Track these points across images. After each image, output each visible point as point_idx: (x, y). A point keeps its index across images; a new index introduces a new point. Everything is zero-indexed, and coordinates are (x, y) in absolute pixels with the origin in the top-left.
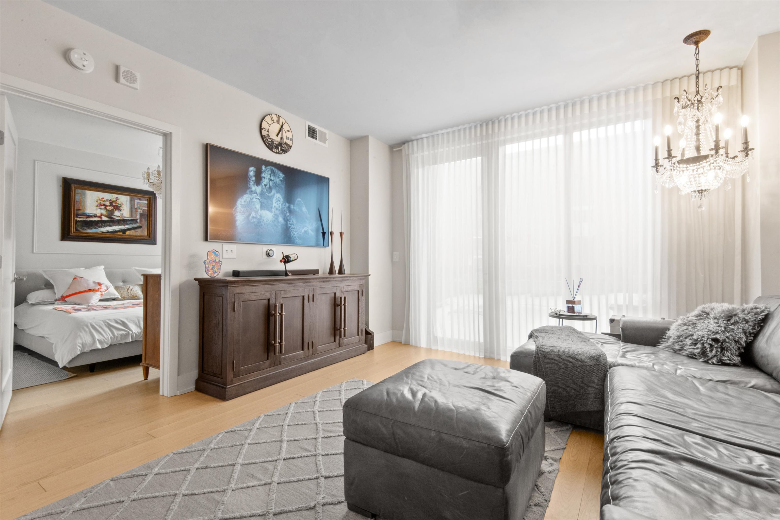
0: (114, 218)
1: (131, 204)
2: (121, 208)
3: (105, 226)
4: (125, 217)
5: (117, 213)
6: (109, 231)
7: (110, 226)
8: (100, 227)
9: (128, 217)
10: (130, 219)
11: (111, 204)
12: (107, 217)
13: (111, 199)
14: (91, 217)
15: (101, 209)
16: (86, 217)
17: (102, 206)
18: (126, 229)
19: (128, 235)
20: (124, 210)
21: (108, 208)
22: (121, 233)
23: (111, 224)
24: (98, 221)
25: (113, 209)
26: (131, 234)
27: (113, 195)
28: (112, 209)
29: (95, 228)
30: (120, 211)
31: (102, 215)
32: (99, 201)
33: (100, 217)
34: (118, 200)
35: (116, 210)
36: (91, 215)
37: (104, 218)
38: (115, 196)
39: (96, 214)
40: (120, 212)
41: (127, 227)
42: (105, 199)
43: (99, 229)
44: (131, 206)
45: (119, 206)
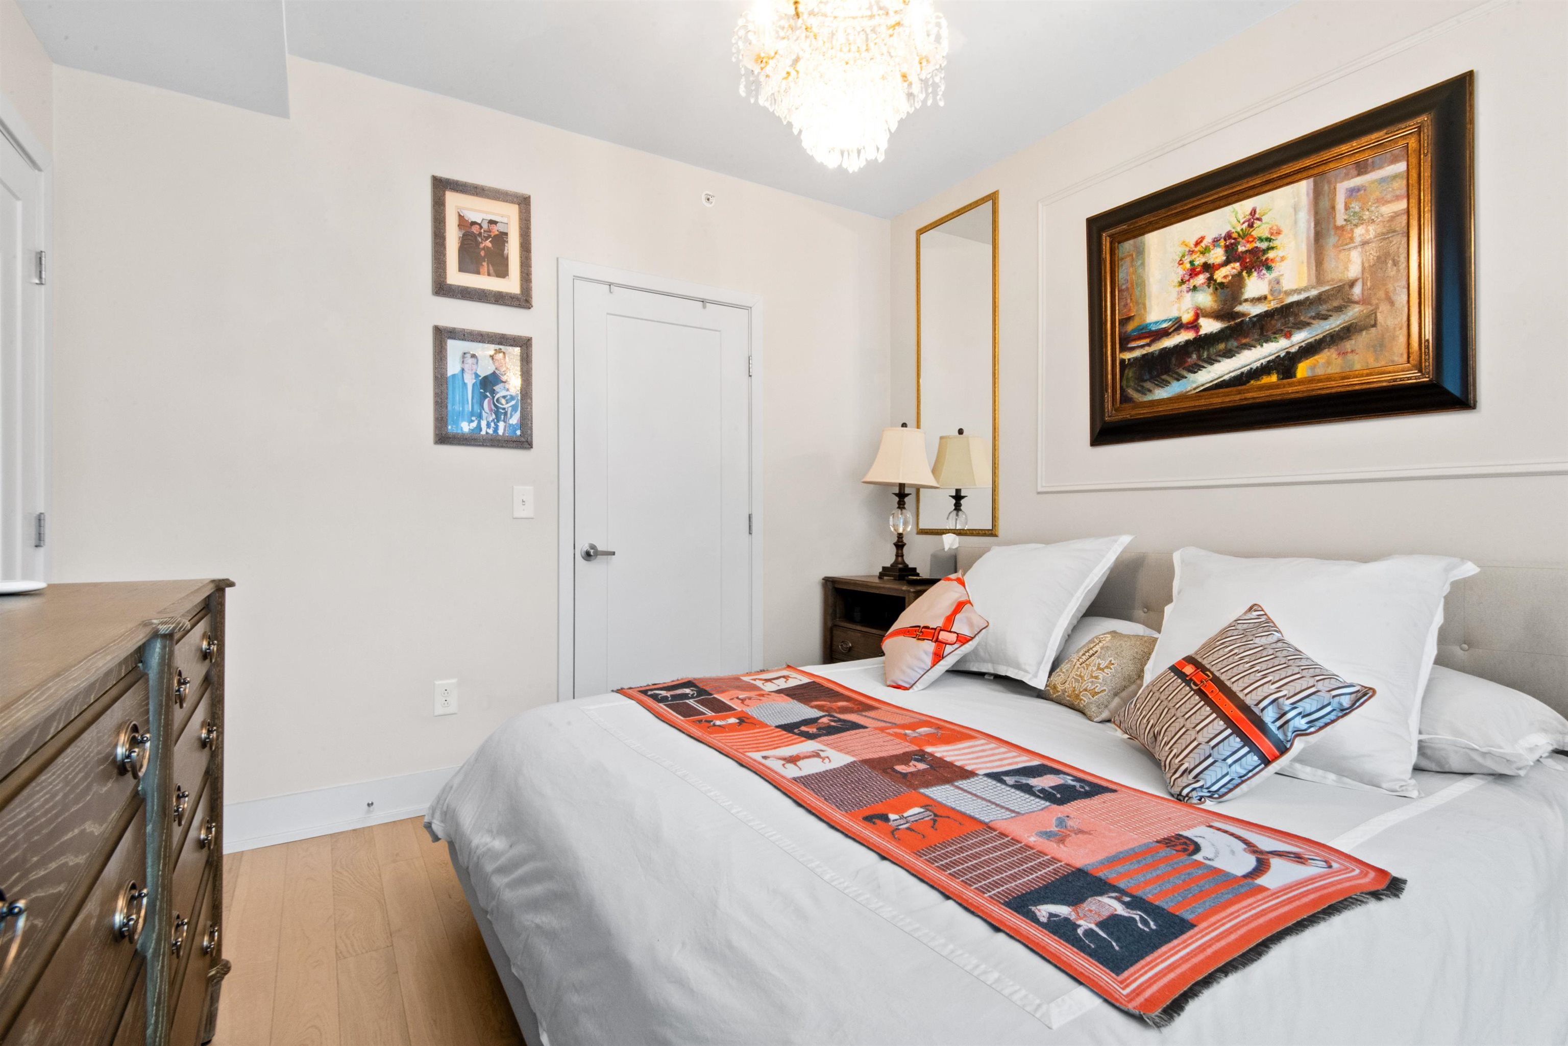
0: (1243, 315)
1: (1316, 213)
2: (1271, 255)
3: (1211, 361)
4: (1288, 293)
5: (1255, 286)
6: (1226, 377)
7: (1229, 354)
8: (1195, 368)
9: (1306, 289)
10: (1314, 293)
11: (1232, 255)
12: (1217, 315)
13: (1228, 228)
14: (1165, 333)
15: (1195, 288)
16: (1147, 341)
17: (1197, 274)
18: (1293, 350)
19: (1302, 382)
20: (1283, 259)
21: (1219, 275)
22: (1274, 378)
23: (1233, 344)
24: (1188, 342)
25: (1239, 275)
26: (1320, 371)
27: (1236, 206)
28: (1233, 276)
29: (1180, 377)
30: (1269, 268)
31: (1199, 313)
32: (1187, 260)
33: (1193, 325)
34: (1257, 223)
35: (1249, 273)
36: (1164, 325)
37: (1209, 326)
38: (1244, 207)
39: (1178, 320)
40: (1269, 276)
41: (1300, 337)
42: (1208, 241)
43: (1191, 376)
44: (1317, 223)
45: (1264, 245)
